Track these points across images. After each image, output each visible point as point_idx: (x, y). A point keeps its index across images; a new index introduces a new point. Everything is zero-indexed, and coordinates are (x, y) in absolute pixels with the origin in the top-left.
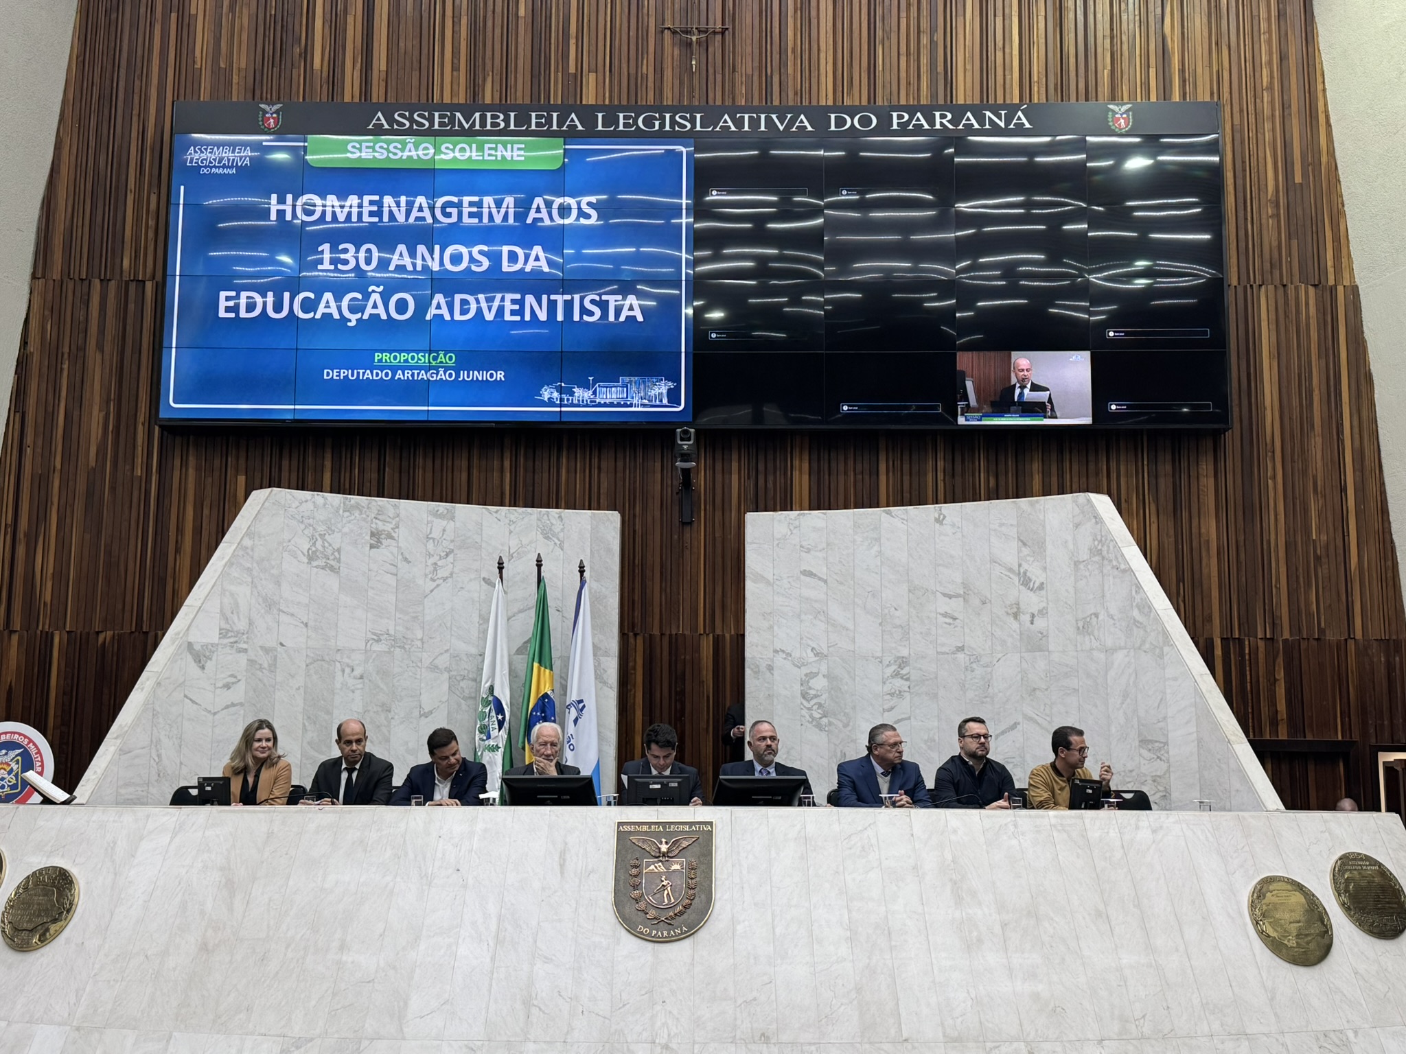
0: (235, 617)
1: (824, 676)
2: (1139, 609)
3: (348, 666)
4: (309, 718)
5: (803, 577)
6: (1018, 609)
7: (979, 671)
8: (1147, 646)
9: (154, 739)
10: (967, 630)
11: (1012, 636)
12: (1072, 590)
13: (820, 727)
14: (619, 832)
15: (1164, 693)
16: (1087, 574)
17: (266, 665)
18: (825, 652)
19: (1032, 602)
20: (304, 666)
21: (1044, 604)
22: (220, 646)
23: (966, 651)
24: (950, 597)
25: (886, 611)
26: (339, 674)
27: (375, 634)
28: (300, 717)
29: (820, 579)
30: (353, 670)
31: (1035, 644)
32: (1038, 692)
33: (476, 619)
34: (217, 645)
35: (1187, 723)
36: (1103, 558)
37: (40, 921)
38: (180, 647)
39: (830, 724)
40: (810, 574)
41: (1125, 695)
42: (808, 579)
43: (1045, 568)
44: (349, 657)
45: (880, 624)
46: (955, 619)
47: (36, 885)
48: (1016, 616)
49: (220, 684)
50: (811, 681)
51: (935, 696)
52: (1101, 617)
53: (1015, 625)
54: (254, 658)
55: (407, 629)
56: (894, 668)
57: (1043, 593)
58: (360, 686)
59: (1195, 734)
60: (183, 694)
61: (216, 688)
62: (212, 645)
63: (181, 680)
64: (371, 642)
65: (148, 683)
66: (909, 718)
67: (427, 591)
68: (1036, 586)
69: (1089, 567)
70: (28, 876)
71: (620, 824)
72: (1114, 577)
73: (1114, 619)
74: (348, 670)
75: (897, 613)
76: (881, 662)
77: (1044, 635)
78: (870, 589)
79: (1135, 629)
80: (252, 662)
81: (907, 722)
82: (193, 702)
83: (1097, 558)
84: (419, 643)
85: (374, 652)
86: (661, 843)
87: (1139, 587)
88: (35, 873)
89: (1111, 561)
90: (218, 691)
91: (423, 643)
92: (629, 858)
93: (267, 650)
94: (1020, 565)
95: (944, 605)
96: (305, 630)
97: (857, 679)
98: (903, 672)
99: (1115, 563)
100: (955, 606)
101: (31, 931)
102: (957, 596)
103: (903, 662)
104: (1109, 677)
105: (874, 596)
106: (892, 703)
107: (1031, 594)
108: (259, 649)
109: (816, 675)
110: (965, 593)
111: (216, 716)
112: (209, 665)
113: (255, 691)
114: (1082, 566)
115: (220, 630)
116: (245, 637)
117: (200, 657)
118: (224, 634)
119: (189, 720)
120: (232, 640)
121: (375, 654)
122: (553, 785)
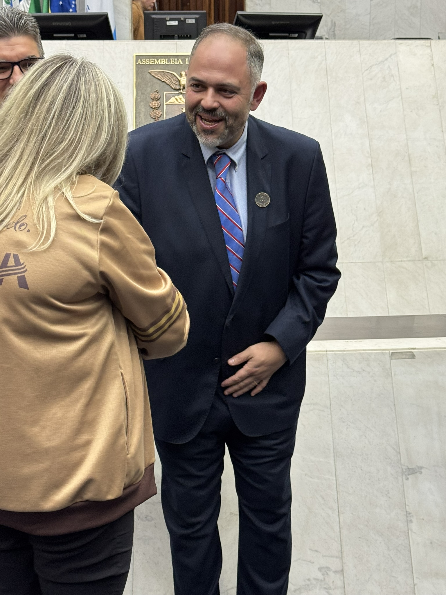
14: (138, 66)
71: (138, 57)
86: (181, 75)
92: (149, 89)
122: (69, 24)
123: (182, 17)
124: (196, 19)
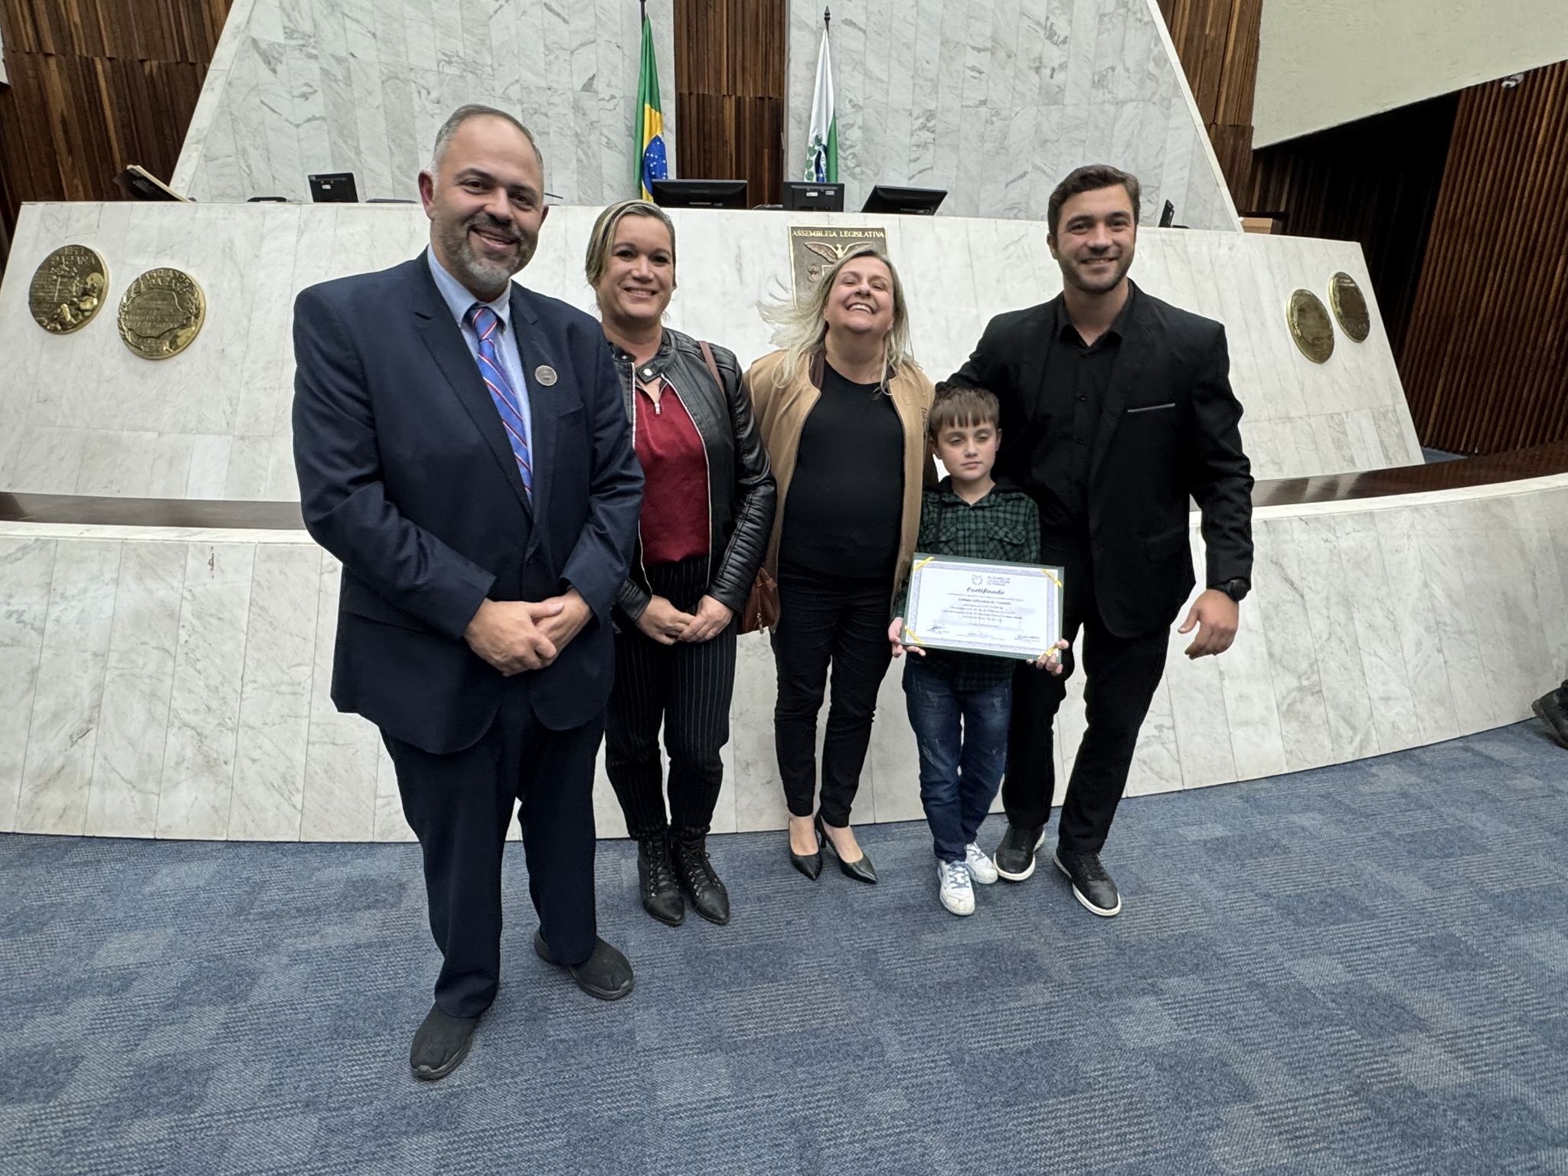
0: (298, 16)
1: (860, 128)
2: (1156, 64)
3: (424, 87)
4: (394, 141)
5: (843, 26)
6: (1041, 63)
7: (998, 123)
8: (1156, 98)
9: (239, 148)
10: (991, 84)
11: (1031, 90)
12: (1093, 45)
13: (853, 176)
14: (794, 238)
15: (1165, 142)
16: (1110, 26)
17: (340, 77)
18: (861, 103)
19: (1054, 55)
20: (379, 82)
21: (1064, 59)
22: (288, 49)
23: (988, 105)
24: (979, 50)
25: (918, 64)
26: (416, 95)
27: (445, 54)
28: (385, 138)
29: (860, 29)
30: (429, 93)
31: (1052, 97)
32: (1049, 144)
33: (542, 49)
34: (285, 46)
35: (1181, 169)
36: (1129, 10)
37: (165, 327)
38: (244, 43)
39: (862, 173)
40: (850, 23)
41: (1128, 145)
42: (848, 29)
43: (1071, 21)
44: (423, 78)
45: (913, 77)
46: (981, 73)
47: (149, 288)
48: (1038, 70)
49: (296, 93)
50: (848, 132)
51: (956, 148)
52: (1117, 71)
53: (1034, 79)
54: (325, 66)
55: (476, 52)
56: (922, 120)
57: (1066, 46)
58: (438, 111)
59: (1186, 180)
60: (258, 101)
61: (293, 97)
62: (279, 45)
63: (254, 82)
64: (443, 63)
65: (217, 82)
66: (932, 168)
67: (491, 12)
68: (1061, 39)
69: (1114, 20)
70: (138, 280)
71: (793, 229)
72: (1136, 30)
73: (1127, 70)
74: (424, 92)
75: (928, 66)
76: (910, 115)
77: (1061, 89)
78: (905, 41)
79: (1148, 81)
80: (325, 72)
81: (930, 172)
82: (272, 110)
83: (1122, 11)
84: (491, 72)
85: (447, 74)
86: (837, 248)
87: (1158, 39)
88: (144, 276)
89: (1135, 13)
90: (297, 101)
91: (493, 70)
92: (806, 262)
93: (339, 60)
94: (1047, 18)
95: (972, 59)
96: (373, 41)
97: (888, 130)
98: (929, 125)
99: (1139, 15)
100: (982, 60)
101: (158, 338)
102: (985, 50)
103: (931, 115)
104: (1116, 129)
105: (908, 48)
106: (917, 155)
107: (1055, 48)
108: (331, 59)
109: (853, 125)
110: (994, 47)
111: (300, 129)
112: (280, 68)
113: (334, 105)
114: (1106, 19)
115: (285, 28)
116: (312, 40)
117: (270, 59)
118: (290, 33)
119: (272, 129)
120: (301, 42)
121: (447, 79)
122: (707, 191)
123: (822, 188)
124: (835, 191)
